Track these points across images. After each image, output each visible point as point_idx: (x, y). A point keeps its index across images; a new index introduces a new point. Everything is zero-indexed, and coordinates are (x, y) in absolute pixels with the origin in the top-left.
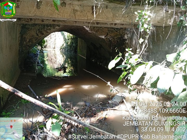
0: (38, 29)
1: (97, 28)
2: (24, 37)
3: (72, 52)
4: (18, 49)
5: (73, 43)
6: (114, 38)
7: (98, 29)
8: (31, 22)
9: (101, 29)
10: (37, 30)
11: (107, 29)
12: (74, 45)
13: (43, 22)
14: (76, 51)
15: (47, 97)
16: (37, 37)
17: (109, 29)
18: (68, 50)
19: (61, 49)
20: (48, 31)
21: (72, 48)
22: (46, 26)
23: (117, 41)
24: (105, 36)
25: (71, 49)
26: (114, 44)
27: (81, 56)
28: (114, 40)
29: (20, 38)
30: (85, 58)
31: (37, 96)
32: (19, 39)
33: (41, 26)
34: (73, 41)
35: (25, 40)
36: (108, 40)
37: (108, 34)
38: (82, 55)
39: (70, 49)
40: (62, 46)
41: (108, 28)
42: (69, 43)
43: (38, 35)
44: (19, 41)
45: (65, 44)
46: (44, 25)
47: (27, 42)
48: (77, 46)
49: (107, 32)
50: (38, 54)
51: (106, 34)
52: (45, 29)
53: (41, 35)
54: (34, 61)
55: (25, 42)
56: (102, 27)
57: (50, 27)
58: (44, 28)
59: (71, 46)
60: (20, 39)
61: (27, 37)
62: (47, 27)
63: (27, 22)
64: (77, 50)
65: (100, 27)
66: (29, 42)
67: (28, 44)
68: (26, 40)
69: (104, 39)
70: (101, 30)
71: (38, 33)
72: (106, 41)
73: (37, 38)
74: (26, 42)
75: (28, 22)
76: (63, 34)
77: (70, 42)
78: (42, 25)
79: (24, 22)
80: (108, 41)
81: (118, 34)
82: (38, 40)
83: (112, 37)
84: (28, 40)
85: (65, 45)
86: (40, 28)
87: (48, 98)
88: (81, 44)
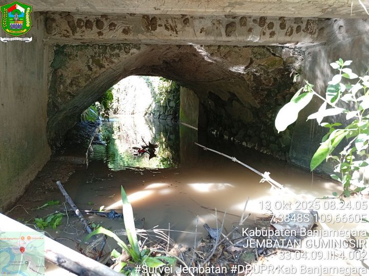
0: (92, 57)
1: (225, 48)
2: (60, 74)
3: (169, 119)
4: (47, 101)
5: (169, 101)
6: (266, 72)
7: (229, 51)
8: (74, 37)
9: (237, 49)
10: (90, 57)
11: (250, 51)
12: (172, 104)
13: (101, 37)
14: (175, 117)
15: (103, 213)
16: (90, 73)
17: (256, 50)
18: (160, 115)
19: (145, 114)
20: (113, 60)
21: (168, 111)
22: (108, 47)
23: (275, 79)
24: (246, 68)
25: (166, 114)
26: (267, 85)
27: (187, 125)
28: (268, 75)
29: (51, 77)
30: (195, 128)
31: (78, 210)
32: (48, 79)
33: (99, 48)
34: (171, 96)
35: (62, 81)
36: (252, 77)
37: (252, 62)
38: (189, 123)
39: (164, 113)
40: (149, 108)
41: (253, 46)
42: (162, 102)
43: (90, 69)
44: (48, 82)
45: (154, 103)
46: (105, 47)
47: (66, 85)
48: (178, 105)
49: (250, 56)
50: (99, 124)
51: (249, 62)
52: (108, 56)
53: (98, 69)
54: (88, 135)
55: (61, 86)
56: (237, 47)
57: (117, 51)
58: (105, 53)
59: (165, 107)
60: (50, 79)
61: (66, 75)
62: (111, 49)
63: (64, 38)
64: (179, 115)
65: (234, 46)
66: (71, 84)
67: (68, 91)
68: (65, 82)
69: (243, 74)
70: (236, 52)
71: (90, 64)
72: (246, 79)
73: (89, 77)
74: (64, 85)
75: (68, 37)
76: (150, 84)
77: (164, 99)
78: (99, 46)
79: (59, 37)
80: (252, 79)
81: (276, 61)
82: (92, 80)
83: (261, 69)
84: (68, 81)
85: (154, 106)
86: (95, 53)
87: (108, 214)
88: (187, 100)
